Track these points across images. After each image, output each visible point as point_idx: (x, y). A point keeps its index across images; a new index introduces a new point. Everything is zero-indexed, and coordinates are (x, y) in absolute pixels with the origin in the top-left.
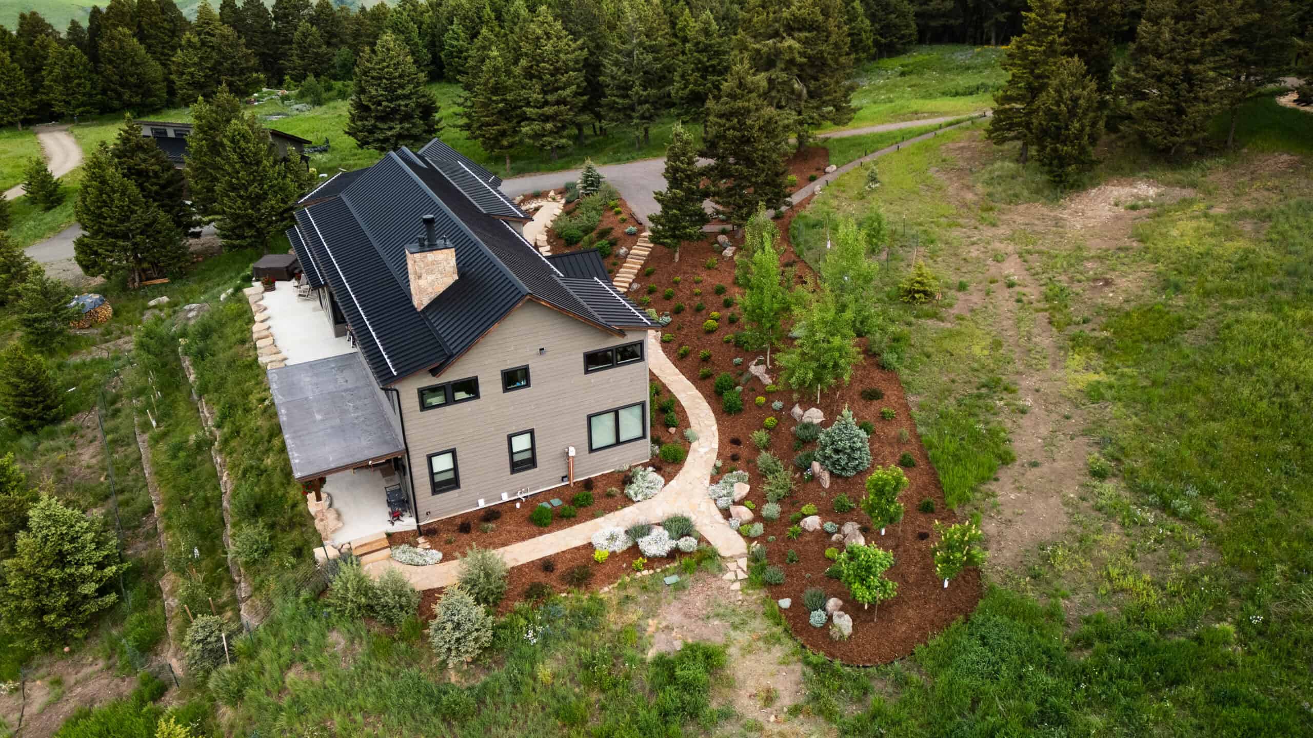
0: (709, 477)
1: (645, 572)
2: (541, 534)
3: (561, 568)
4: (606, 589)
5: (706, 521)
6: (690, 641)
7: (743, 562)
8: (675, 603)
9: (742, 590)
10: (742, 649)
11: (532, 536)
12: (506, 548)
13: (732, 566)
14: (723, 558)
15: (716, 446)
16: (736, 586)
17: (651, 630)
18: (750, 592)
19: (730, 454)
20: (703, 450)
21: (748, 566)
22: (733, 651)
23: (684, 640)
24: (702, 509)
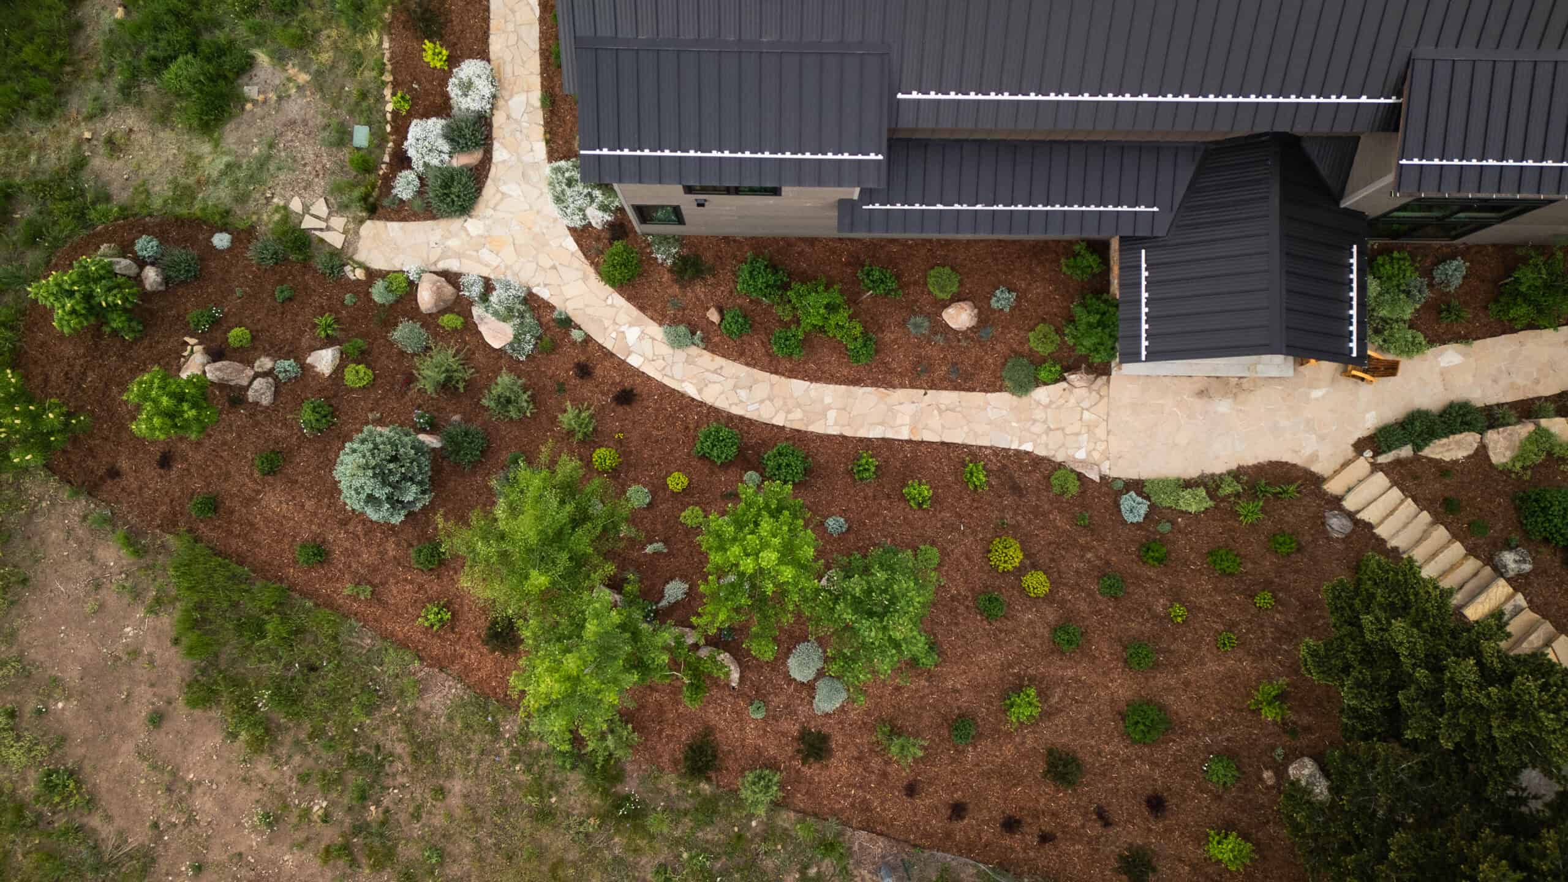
0: (553, 302)
1: (389, 107)
4: (386, 45)
6: (248, 107)
10: (199, 158)
13: (338, 222)
14: (361, 222)
16: (296, 205)
17: (292, 71)
18: (277, 217)
20: (632, 334)
21: (322, 240)
22: (206, 148)
23: (255, 102)
24: (485, 254)
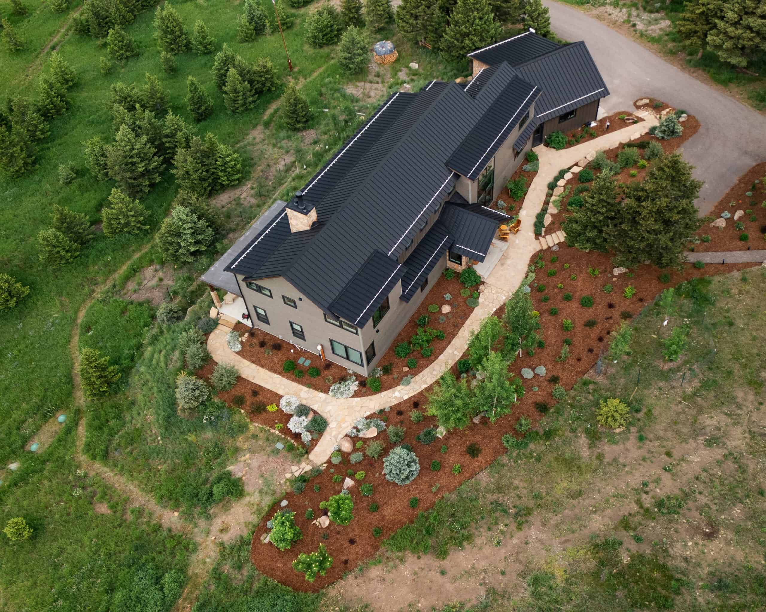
0: (372, 412)
1: (277, 432)
2: (280, 374)
3: (260, 398)
4: (256, 425)
5: (334, 433)
6: (244, 478)
7: (308, 468)
8: (265, 457)
9: (287, 480)
10: (249, 502)
11: (275, 372)
12: (261, 369)
13: (303, 465)
14: (308, 458)
15: (406, 397)
16: (288, 476)
17: (243, 458)
18: (288, 484)
19: (402, 409)
20: (397, 394)
21: (306, 472)
22: (247, 499)
23: (243, 476)
24: (343, 425)
